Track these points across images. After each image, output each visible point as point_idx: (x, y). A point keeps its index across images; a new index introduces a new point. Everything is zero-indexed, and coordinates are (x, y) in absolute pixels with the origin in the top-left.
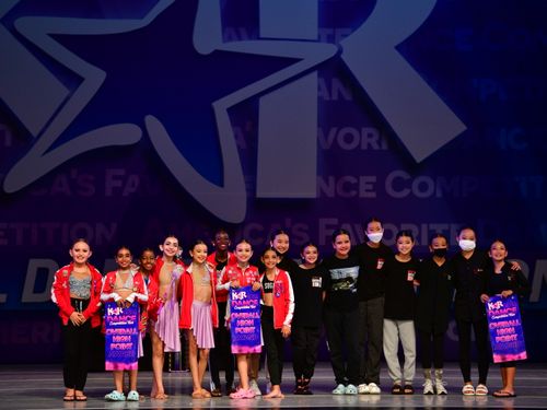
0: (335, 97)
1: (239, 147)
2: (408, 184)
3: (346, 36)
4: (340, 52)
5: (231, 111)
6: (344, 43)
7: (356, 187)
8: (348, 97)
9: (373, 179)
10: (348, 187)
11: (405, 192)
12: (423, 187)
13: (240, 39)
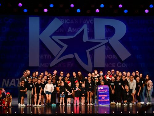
0: (108, 49)
1: (91, 58)
2: (121, 65)
3: (110, 38)
4: (109, 41)
5: (89, 52)
6: (109, 40)
7: (112, 65)
8: (110, 49)
9: (115, 64)
10: (110, 65)
11: (121, 66)
12: (124, 65)
13: (91, 39)
